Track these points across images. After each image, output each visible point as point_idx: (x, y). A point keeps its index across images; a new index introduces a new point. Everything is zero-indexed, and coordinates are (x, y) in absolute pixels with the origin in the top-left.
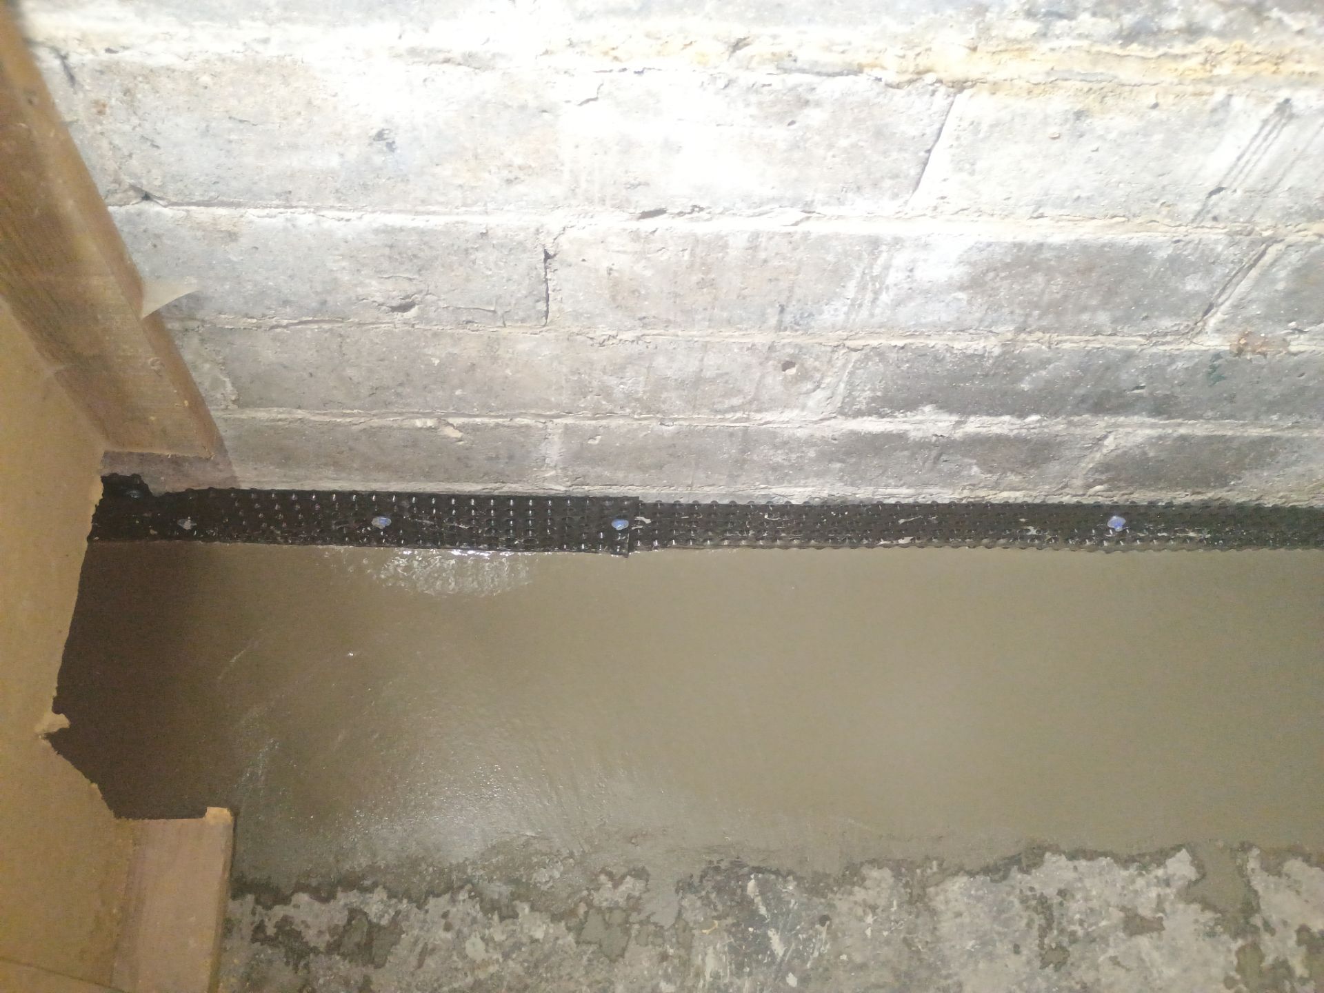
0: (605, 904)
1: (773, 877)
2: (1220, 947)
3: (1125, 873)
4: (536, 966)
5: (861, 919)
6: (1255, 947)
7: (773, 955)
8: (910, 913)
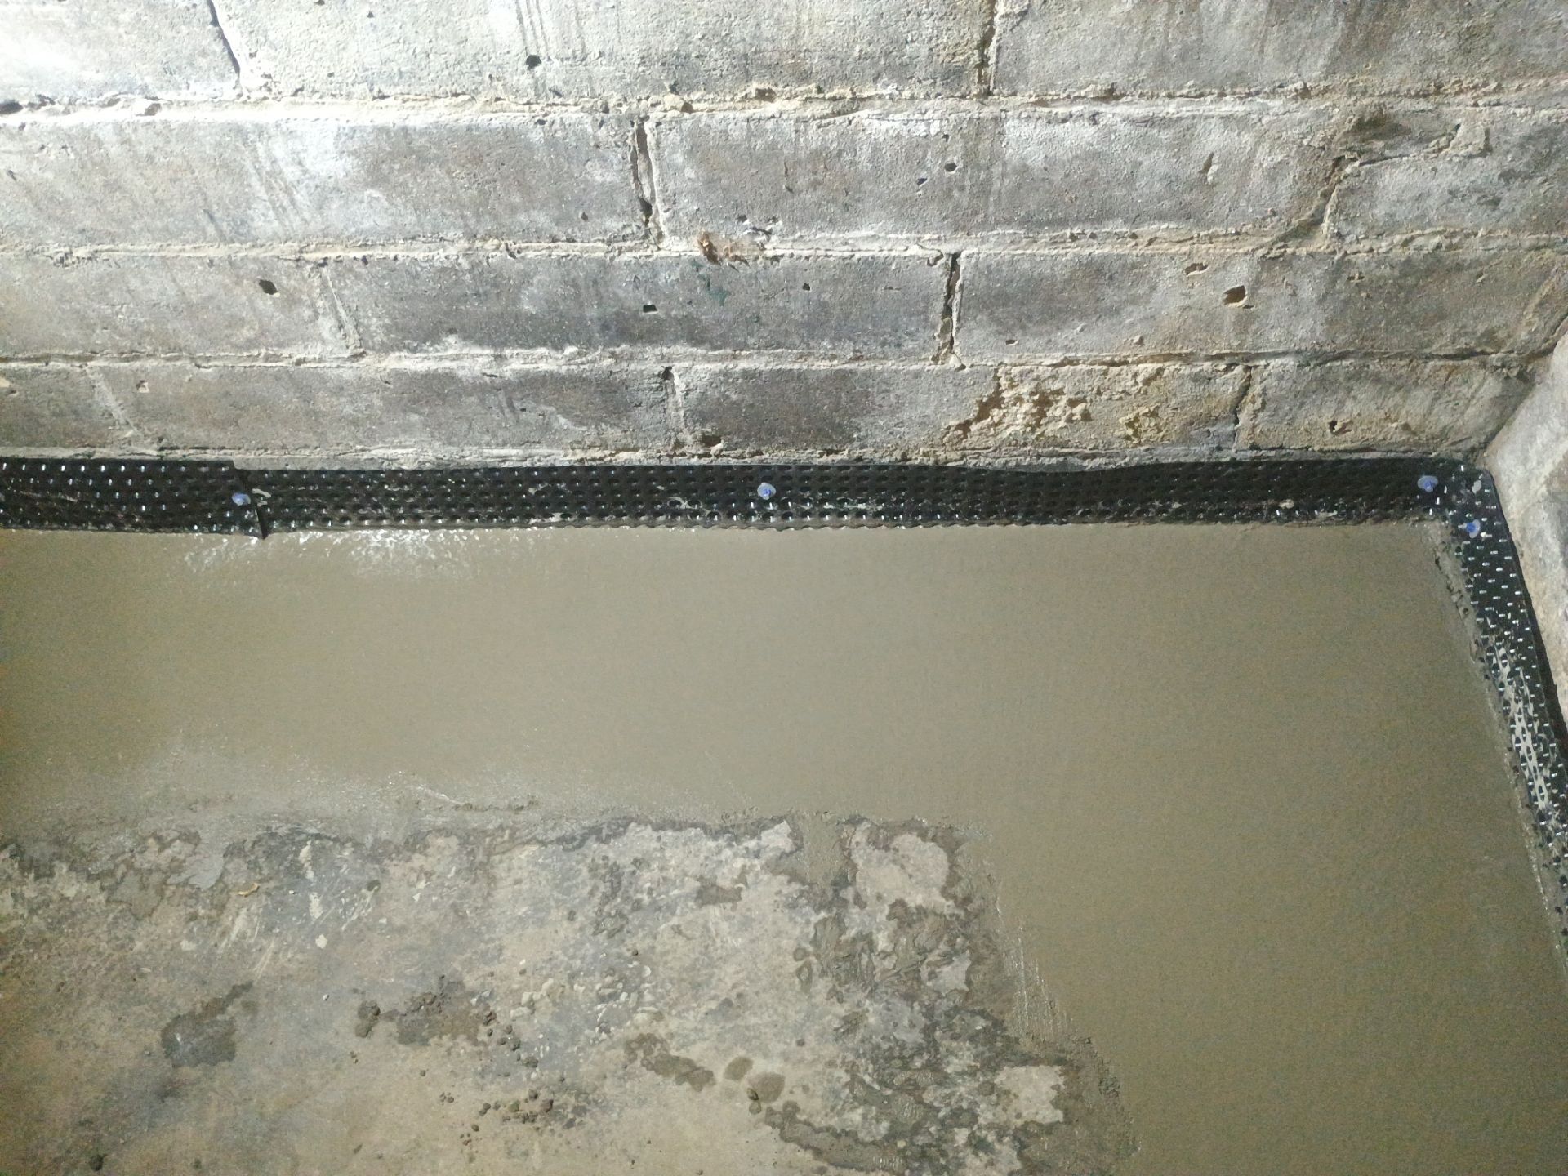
0: (146, 866)
1: (331, 843)
2: (799, 919)
3: (712, 844)
4: (59, 922)
5: (412, 885)
6: (839, 920)
7: (308, 918)
8: (467, 880)
